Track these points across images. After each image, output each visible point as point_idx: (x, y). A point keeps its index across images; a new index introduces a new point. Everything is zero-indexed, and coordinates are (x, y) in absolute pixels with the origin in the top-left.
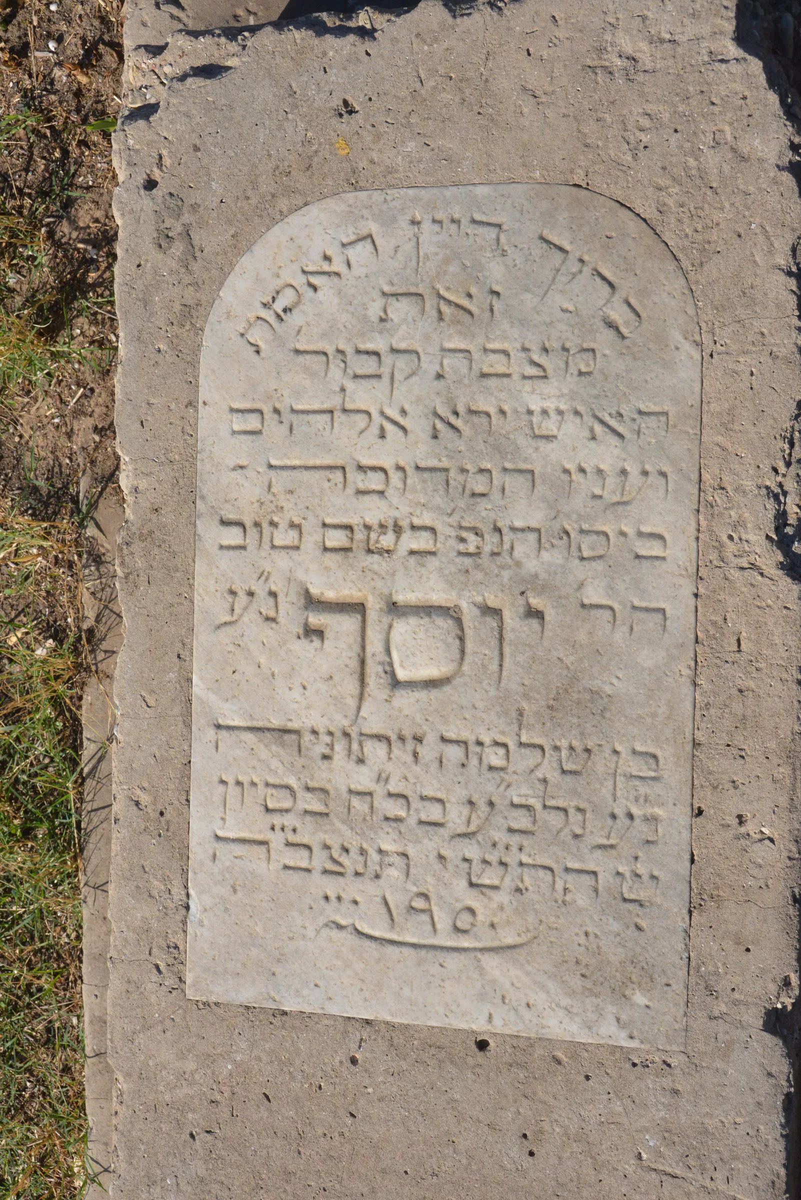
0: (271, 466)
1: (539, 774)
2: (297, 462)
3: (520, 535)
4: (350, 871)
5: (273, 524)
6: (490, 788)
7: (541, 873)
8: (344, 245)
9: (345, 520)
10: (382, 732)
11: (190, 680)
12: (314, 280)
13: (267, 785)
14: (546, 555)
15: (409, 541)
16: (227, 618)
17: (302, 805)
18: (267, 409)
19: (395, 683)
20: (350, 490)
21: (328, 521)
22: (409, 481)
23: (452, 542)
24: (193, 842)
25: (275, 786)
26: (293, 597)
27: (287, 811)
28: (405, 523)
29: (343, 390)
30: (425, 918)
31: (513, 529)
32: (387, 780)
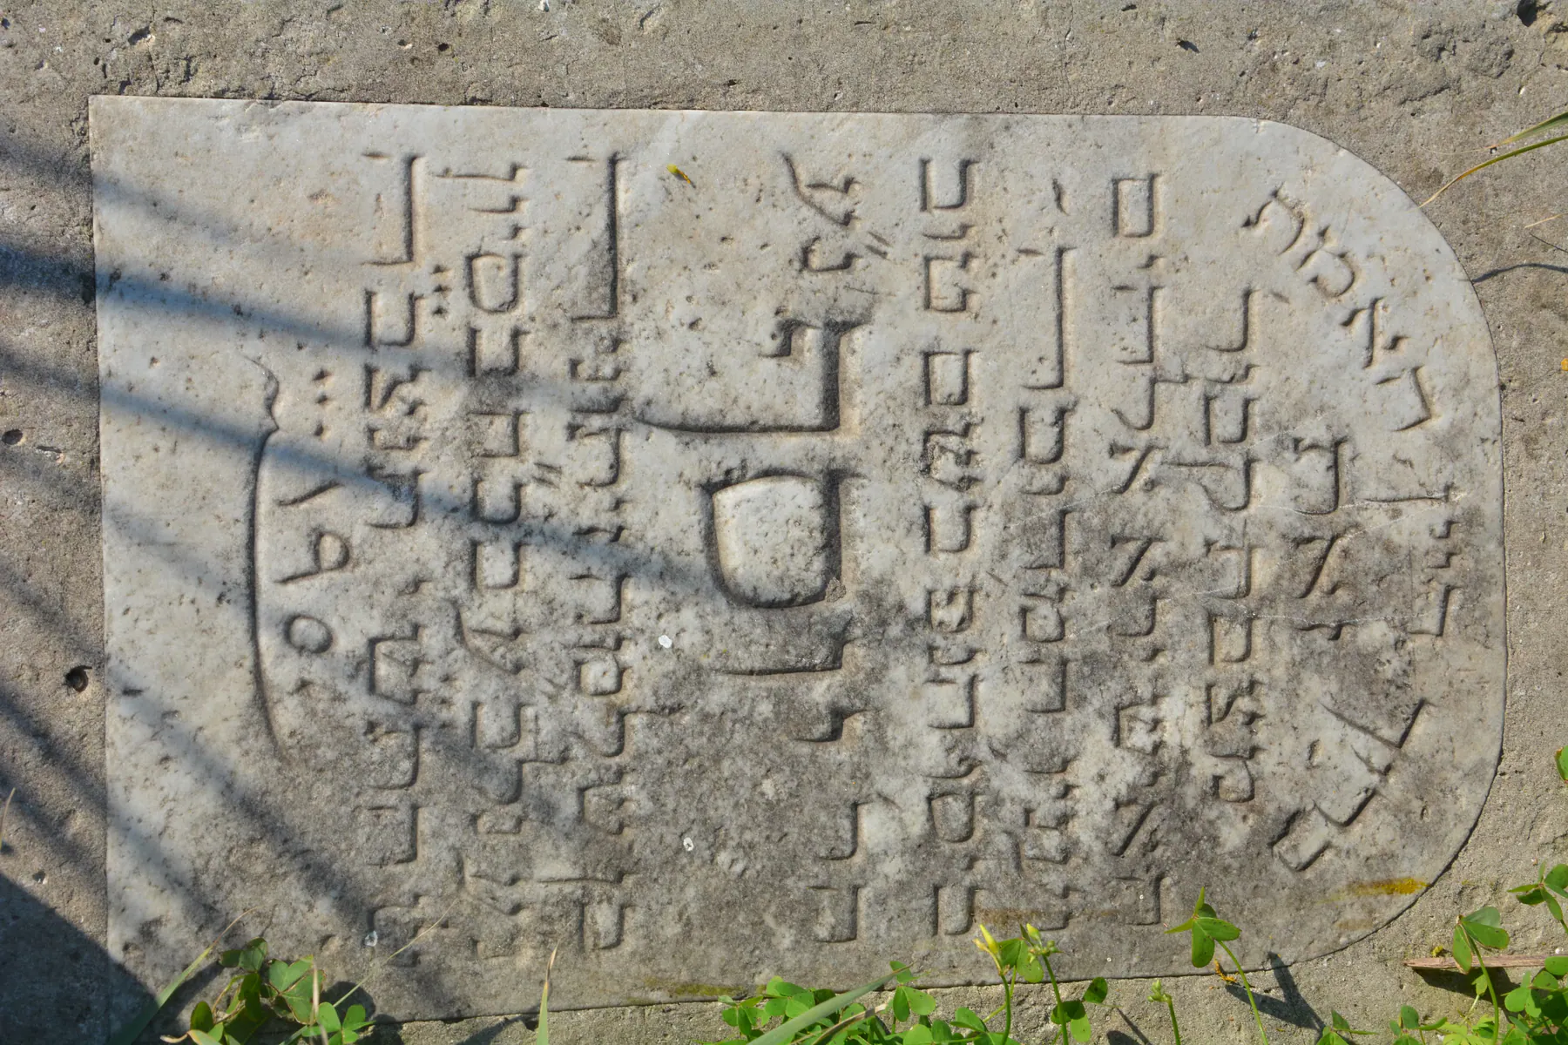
0: (1061, 252)
1: (577, 751)
2: (1069, 301)
3: (963, 693)
4: (373, 419)
5: (967, 258)
6: (547, 665)
7: (406, 765)
8: (1415, 370)
9: (975, 391)
10: (627, 469)
11: (690, 104)
12: (1361, 321)
13: (517, 257)
14: (933, 740)
15: (946, 507)
16: (804, 178)
17: (483, 322)
18: (1155, 242)
19: (710, 489)
20: (1025, 397)
21: (975, 359)
22: (1043, 500)
23: (948, 582)
25: (515, 272)
26: (846, 300)
27: (473, 298)
28: (974, 495)
29: (1186, 379)
30: (306, 562)
31: (972, 682)
32: (541, 481)
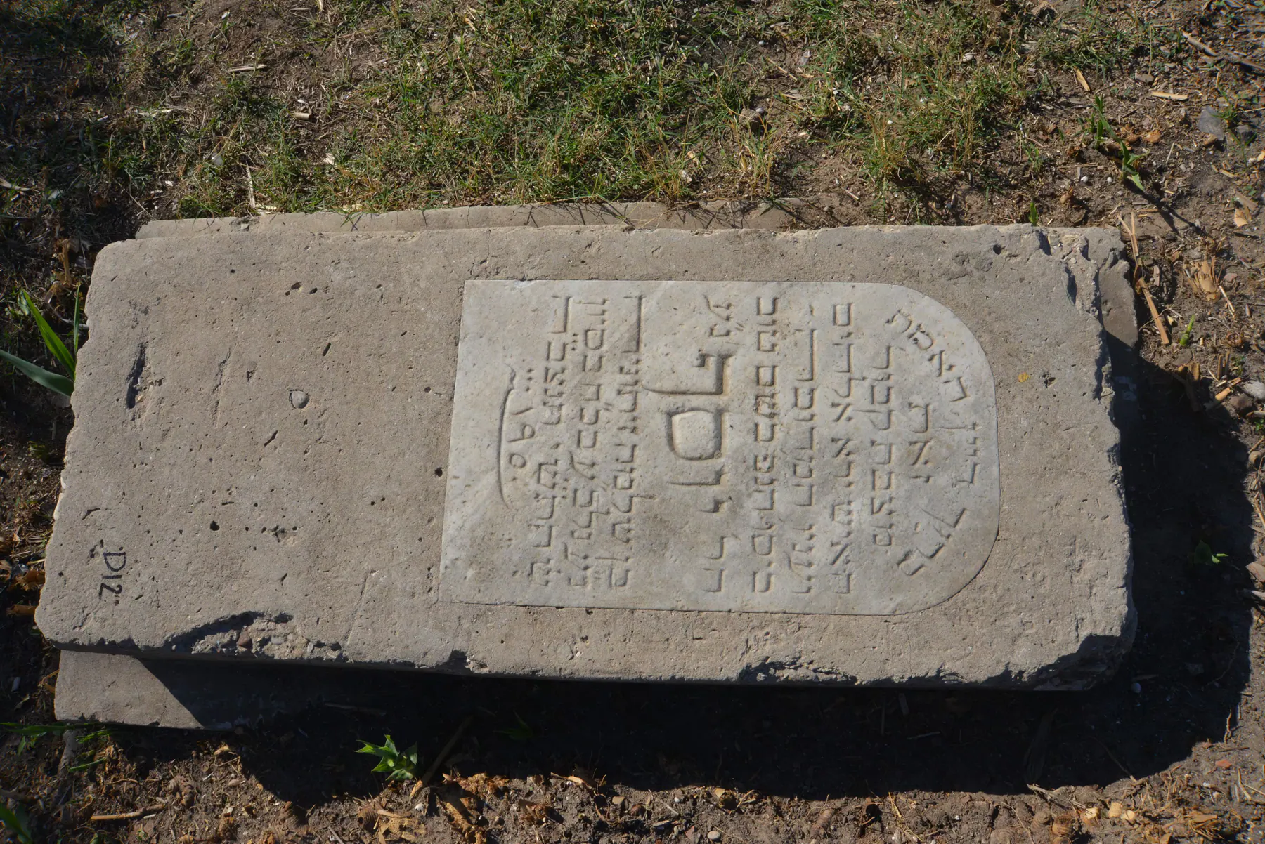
0: (812, 331)
1: (612, 509)
2: (815, 348)
3: (769, 496)
4: (547, 386)
5: (774, 333)
6: (603, 477)
7: (549, 510)
8: (959, 379)
9: (777, 380)
10: (638, 406)
11: (671, 279)
12: (936, 360)
13: (603, 331)
14: (755, 514)
15: (764, 424)
16: (712, 303)
17: (590, 354)
18: (850, 328)
19: (670, 415)
20: (797, 384)
21: (777, 370)
22: (803, 423)
23: (763, 452)
24: (566, 283)
25: (602, 336)
26: (726, 347)
27: (586, 344)
28: (776, 420)
29: (864, 379)
30: (519, 435)
31: (772, 492)
32: (607, 410)
